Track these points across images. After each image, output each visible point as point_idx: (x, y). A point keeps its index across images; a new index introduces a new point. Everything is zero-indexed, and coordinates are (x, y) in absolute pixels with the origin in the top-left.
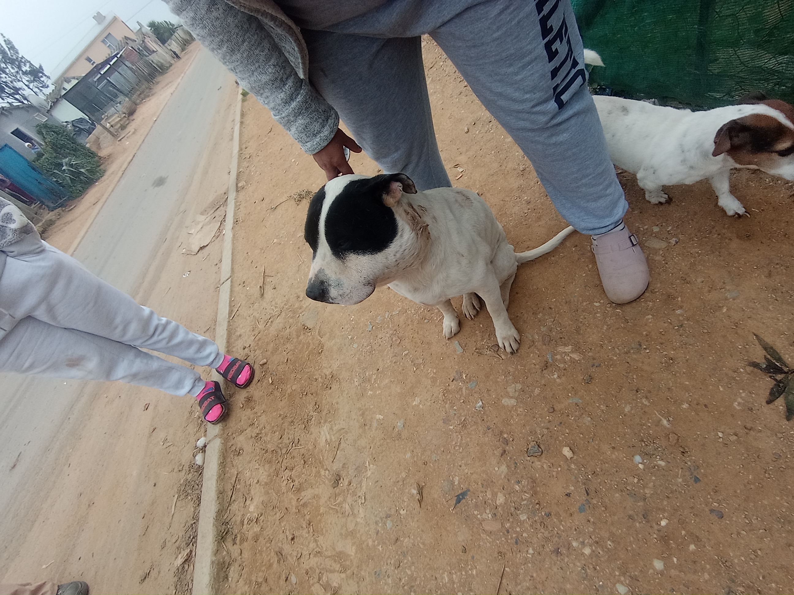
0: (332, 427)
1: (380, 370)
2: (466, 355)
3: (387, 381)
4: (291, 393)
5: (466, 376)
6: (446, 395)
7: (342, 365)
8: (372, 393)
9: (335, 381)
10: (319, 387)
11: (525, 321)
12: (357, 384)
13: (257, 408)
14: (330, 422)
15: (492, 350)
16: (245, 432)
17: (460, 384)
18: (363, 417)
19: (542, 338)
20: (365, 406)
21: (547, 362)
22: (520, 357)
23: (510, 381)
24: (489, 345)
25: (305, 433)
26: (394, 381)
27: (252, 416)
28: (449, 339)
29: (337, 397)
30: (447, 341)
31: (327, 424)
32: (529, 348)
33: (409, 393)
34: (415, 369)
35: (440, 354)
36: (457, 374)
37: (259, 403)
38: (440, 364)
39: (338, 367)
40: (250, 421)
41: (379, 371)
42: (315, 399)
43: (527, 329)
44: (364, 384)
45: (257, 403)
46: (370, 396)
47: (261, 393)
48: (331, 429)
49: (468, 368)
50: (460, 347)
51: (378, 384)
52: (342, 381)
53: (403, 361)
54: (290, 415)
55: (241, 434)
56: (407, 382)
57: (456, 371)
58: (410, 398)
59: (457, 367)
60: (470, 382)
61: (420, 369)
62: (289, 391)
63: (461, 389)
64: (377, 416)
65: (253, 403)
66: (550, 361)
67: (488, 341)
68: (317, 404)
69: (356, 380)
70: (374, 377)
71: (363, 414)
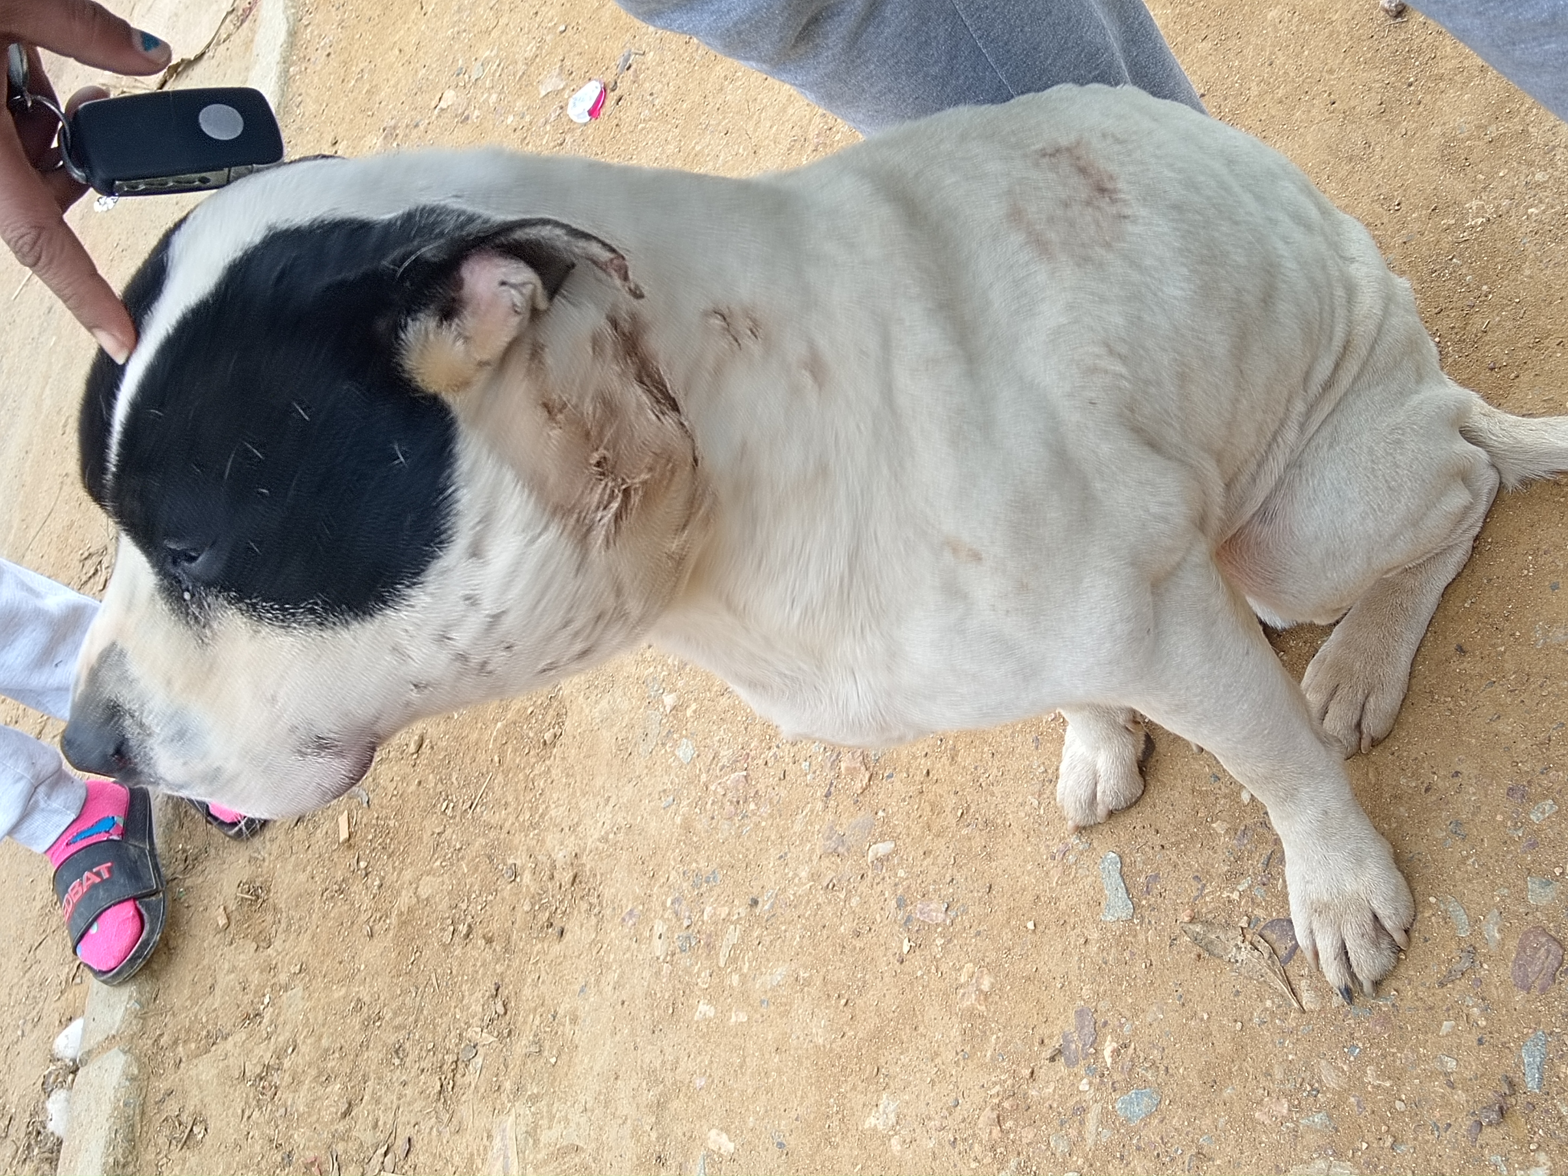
0: (536, 1126)
1: (764, 906)
2: (1141, 937)
3: (779, 973)
4: (410, 910)
5: (1116, 1052)
6: (1009, 1124)
7: (621, 837)
8: (710, 1012)
9: (584, 906)
10: (519, 915)
11: (1458, 824)
12: (659, 948)
13: (277, 944)
14: (534, 1099)
15: (1263, 946)
16: (222, 1047)
17: (1084, 1086)
18: (658, 1122)
19: (1522, 948)
20: (674, 1069)
21: (1511, 1084)
22: (1385, 1020)
23: (1311, 1139)
24: (1259, 913)
25: (439, 1120)
26: (808, 983)
27: (255, 979)
28: (1080, 830)
29: (577, 988)
30: (1073, 840)
31: (520, 1107)
32: (1442, 985)
33: (859, 1058)
34: (906, 949)
35: (1029, 897)
36: (1080, 1028)
37: (289, 925)
38: (1017, 949)
39: (604, 839)
40: (247, 999)
41: (757, 911)
42: (499, 969)
43: (1458, 875)
44: (684, 960)
45: (283, 925)
46: (703, 1027)
47: (302, 877)
48: (532, 1133)
49: (1136, 1011)
50: (1122, 891)
51: (744, 979)
52: (608, 912)
53: (863, 888)
54: (395, 1014)
55: (207, 1051)
56: (860, 1002)
57: (1080, 1013)
58: (861, 1086)
59: (1086, 993)
60: (1129, 1085)
61: (926, 952)
62: (405, 900)
63: (1081, 1110)
64: (714, 1132)
65: (269, 918)
66: (1531, 1084)
67: (1259, 893)
68: (504, 992)
69: (660, 927)
70: (733, 935)
71: (660, 1105)
